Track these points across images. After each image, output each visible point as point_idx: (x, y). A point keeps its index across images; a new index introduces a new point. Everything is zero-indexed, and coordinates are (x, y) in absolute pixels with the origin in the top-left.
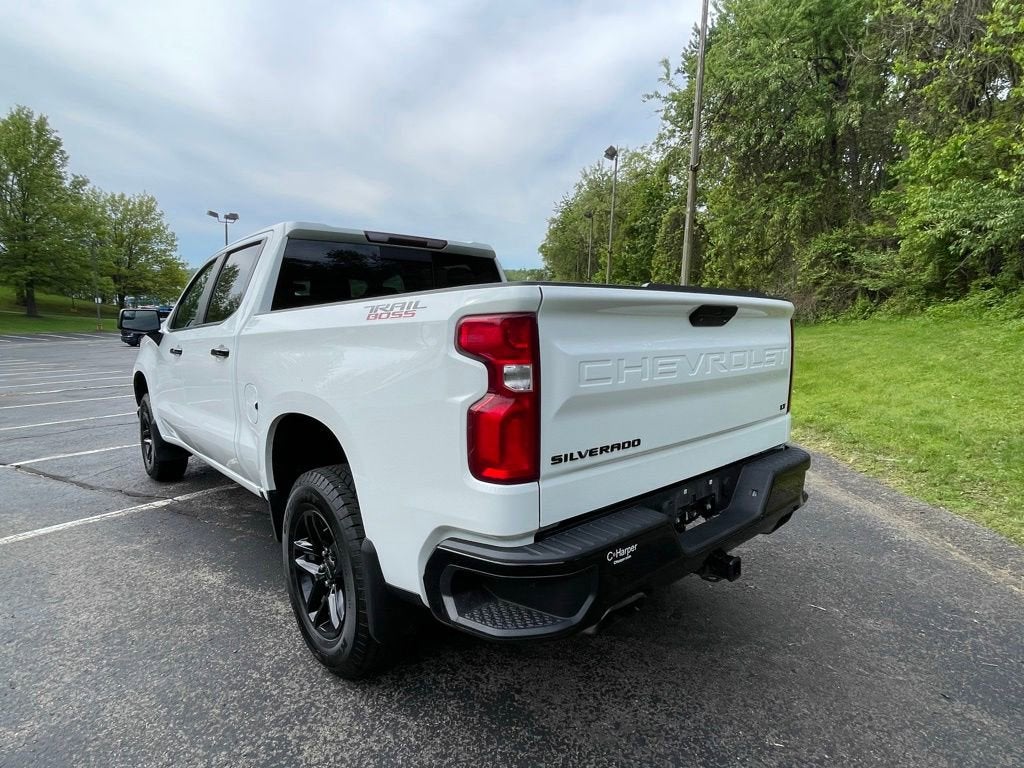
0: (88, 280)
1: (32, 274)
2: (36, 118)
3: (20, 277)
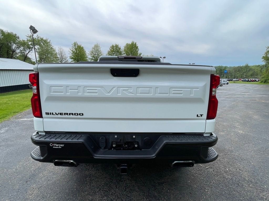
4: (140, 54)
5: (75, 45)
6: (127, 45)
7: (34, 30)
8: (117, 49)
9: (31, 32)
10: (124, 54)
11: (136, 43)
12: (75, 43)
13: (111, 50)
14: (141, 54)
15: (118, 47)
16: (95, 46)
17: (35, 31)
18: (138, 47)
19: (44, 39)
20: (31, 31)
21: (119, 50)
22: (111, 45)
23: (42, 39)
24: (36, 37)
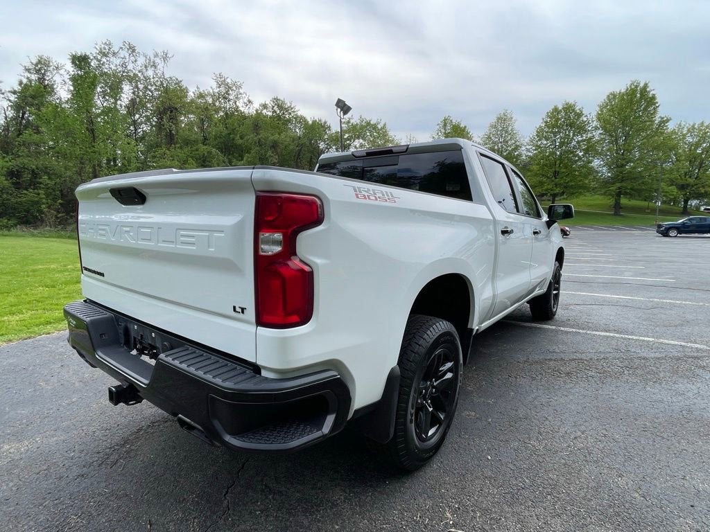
0: (655, 190)
1: (619, 188)
2: (642, 85)
3: (612, 190)
4: (664, 122)
5: (445, 125)
6: (613, 96)
7: (343, 107)
8: (570, 117)
9: (339, 113)
10: (596, 128)
11: (646, 85)
12: (445, 120)
13: (546, 122)
14: (668, 121)
15: (573, 110)
16: (498, 119)
17: (345, 109)
18: (653, 98)
19: (372, 123)
20: (339, 110)
21: (578, 119)
22: (550, 108)
23: (368, 124)
24: (358, 122)
